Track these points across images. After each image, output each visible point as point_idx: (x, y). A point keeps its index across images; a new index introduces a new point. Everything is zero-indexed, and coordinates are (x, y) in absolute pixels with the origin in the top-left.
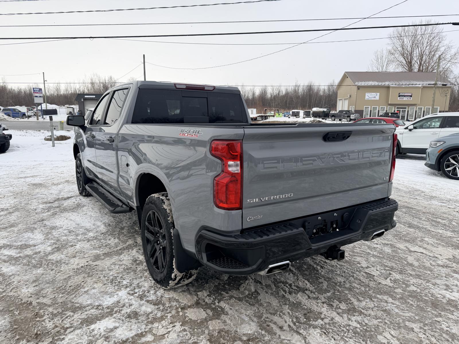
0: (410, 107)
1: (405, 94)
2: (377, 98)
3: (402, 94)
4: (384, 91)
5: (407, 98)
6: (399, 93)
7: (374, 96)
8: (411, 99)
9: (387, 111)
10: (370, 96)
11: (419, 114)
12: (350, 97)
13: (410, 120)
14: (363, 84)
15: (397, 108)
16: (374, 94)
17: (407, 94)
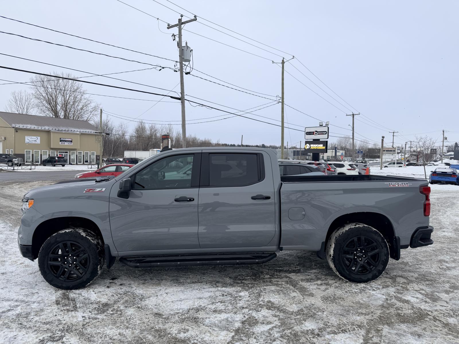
0: (71, 151)
1: (66, 139)
2: (38, 141)
3: (63, 139)
4: (45, 135)
5: (68, 143)
6: (60, 138)
7: (35, 140)
8: (71, 144)
9: (49, 155)
10: (29, 139)
11: (80, 158)
12: (5, 139)
13: (73, 163)
14: (21, 126)
15: (59, 152)
16: (35, 137)
17: (67, 140)
